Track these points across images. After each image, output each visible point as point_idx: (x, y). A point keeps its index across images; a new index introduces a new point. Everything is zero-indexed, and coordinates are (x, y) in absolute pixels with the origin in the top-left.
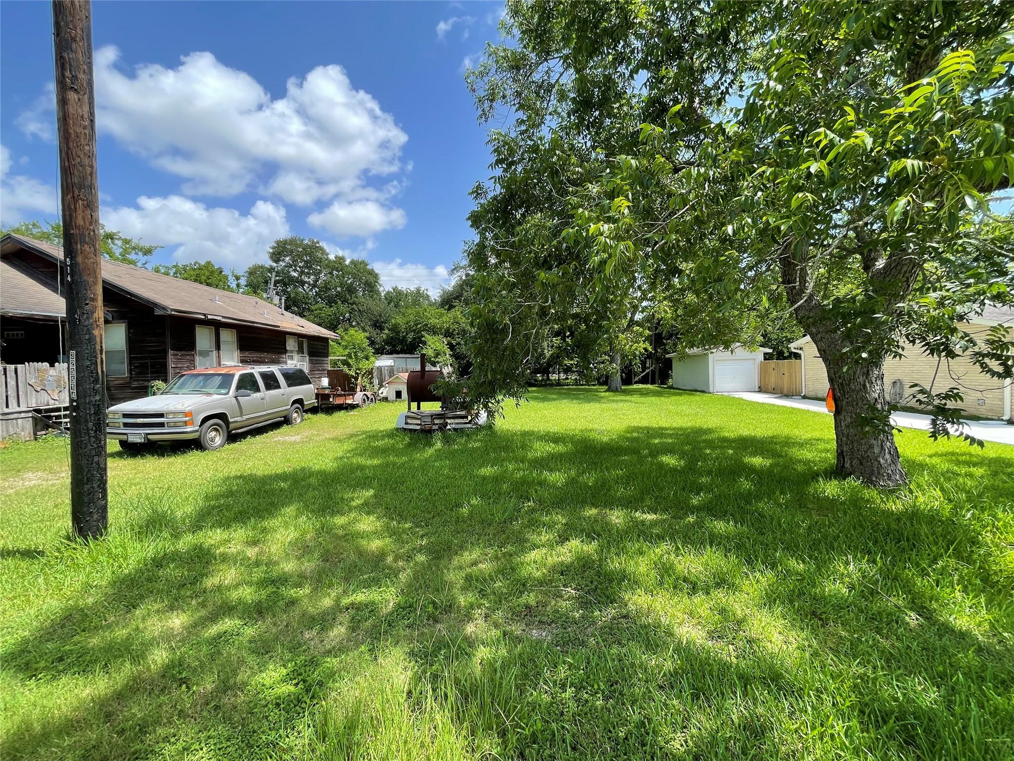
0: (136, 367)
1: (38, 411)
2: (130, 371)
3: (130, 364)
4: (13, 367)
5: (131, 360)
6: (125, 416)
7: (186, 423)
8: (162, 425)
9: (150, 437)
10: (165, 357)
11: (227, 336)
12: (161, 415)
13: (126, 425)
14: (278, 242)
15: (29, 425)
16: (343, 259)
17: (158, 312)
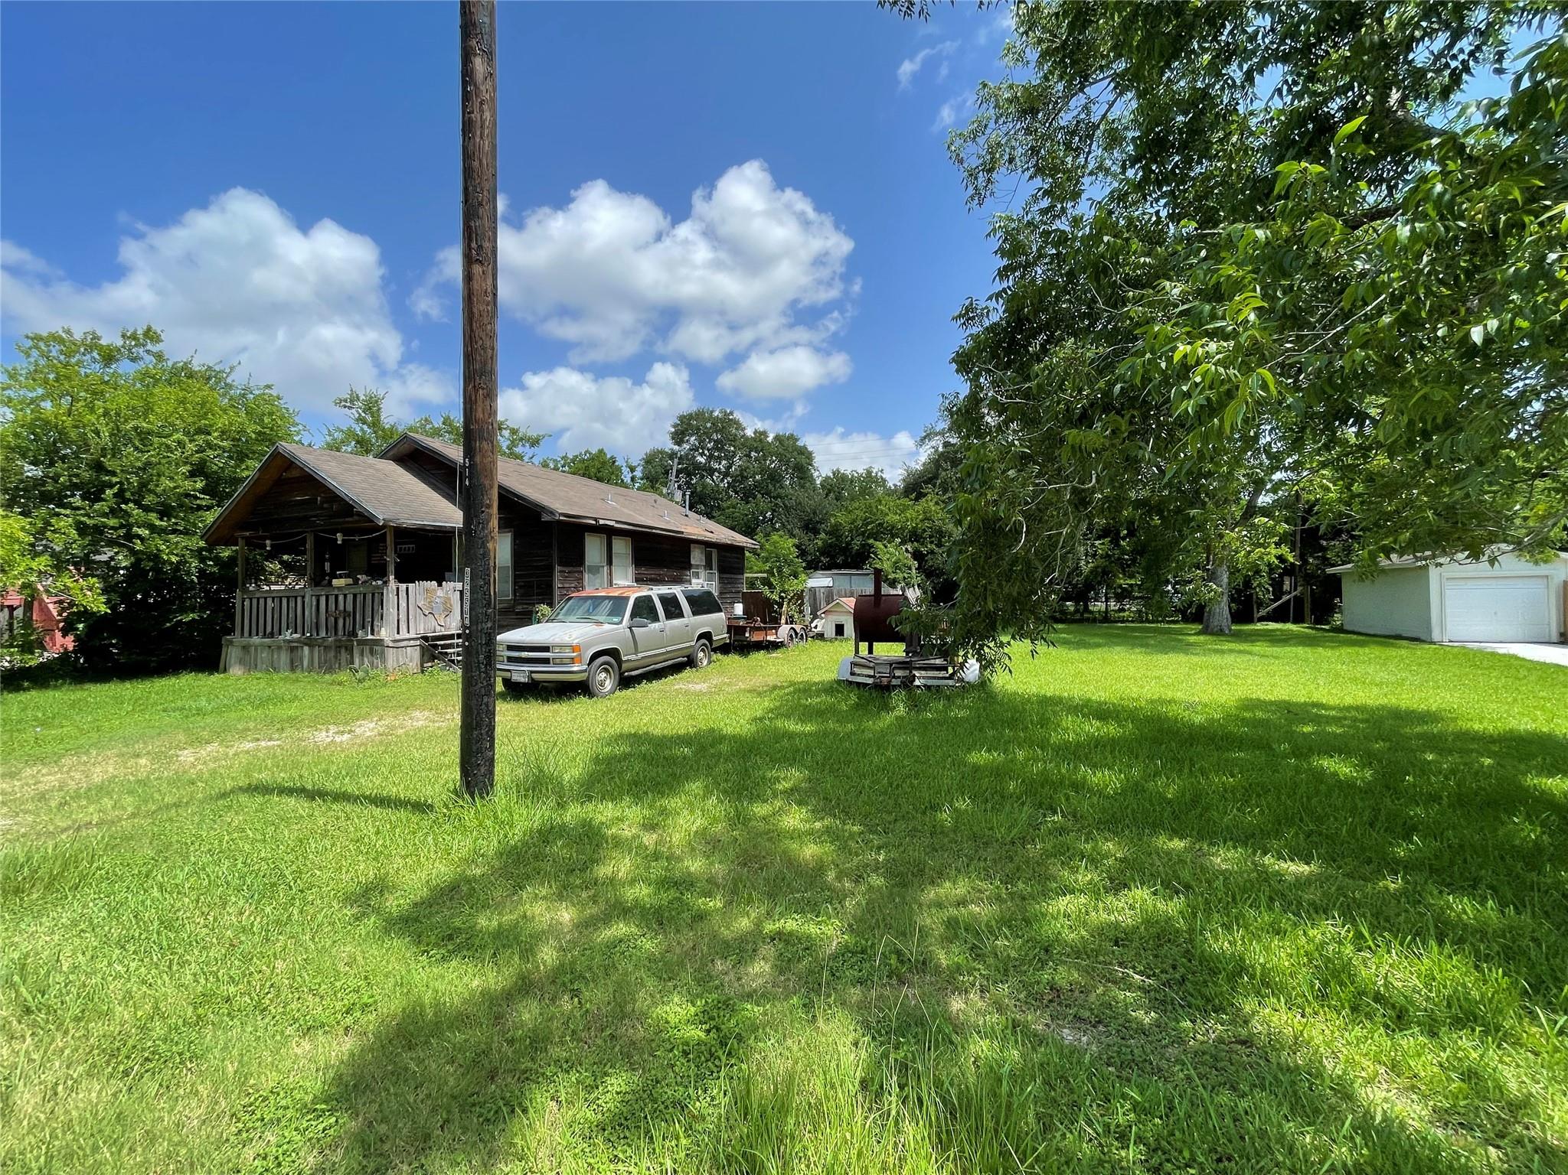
0: (520, 587)
1: (426, 639)
2: (515, 592)
3: (515, 583)
4: (403, 586)
5: (516, 577)
6: (511, 648)
7: (573, 660)
8: (546, 661)
9: (534, 675)
10: (551, 575)
11: (622, 548)
12: (546, 649)
13: (510, 659)
14: (682, 418)
15: (415, 654)
16: (764, 434)
17: (545, 518)
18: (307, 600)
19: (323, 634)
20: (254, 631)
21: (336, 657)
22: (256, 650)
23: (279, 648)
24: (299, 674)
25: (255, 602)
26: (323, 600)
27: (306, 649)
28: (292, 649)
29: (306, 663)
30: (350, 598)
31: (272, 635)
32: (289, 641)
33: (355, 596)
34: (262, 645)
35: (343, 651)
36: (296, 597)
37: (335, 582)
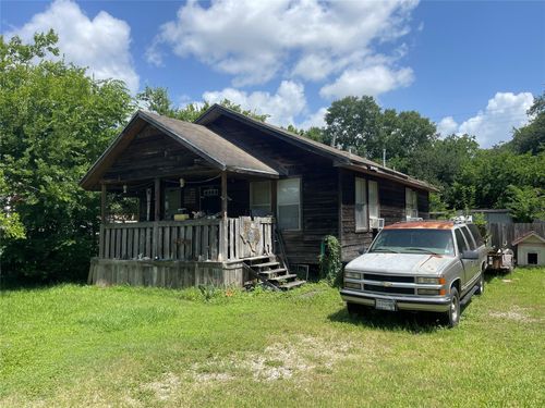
0: (309, 221)
1: (247, 262)
2: (303, 225)
3: (303, 218)
4: (232, 220)
5: (304, 213)
7: (439, 292)
8: (410, 291)
9: (400, 305)
10: (337, 211)
11: (373, 188)
12: (410, 279)
15: (239, 273)
17: (336, 164)
18: (155, 230)
19: (167, 258)
20: (113, 254)
21: (180, 276)
22: (116, 267)
23: (134, 267)
24: (149, 288)
25: (113, 232)
26: (167, 231)
27: (155, 269)
28: (144, 269)
29: (155, 279)
30: (190, 229)
31: (126, 258)
32: (141, 262)
33: (194, 227)
34: (120, 264)
35: (186, 271)
36: (145, 229)
37: (177, 217)
